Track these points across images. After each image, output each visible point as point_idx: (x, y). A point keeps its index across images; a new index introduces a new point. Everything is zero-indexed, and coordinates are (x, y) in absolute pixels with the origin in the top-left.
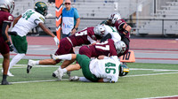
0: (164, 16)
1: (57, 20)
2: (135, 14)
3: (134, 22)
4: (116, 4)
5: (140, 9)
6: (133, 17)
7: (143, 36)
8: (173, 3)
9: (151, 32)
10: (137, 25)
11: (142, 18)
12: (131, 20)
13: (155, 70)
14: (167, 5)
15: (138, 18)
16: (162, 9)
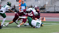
0: (55, 6)
1: (19, 7)
2: (45, 5)
3: (45, 8)
4: (39, 2)
5: (47, 3)
6: (45, 6)
7: (48, 12)
8: (58, 1)
9: (51, 11)
10: (46, 8)
11: (48, 6)
12: (44, 7)
13: (52, 24)
14: (56, 2)
15: (46, 6)
16: (54, 3)
